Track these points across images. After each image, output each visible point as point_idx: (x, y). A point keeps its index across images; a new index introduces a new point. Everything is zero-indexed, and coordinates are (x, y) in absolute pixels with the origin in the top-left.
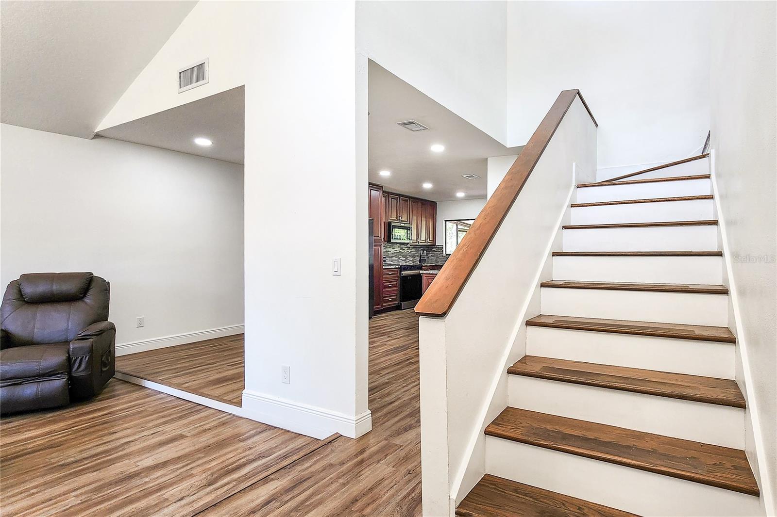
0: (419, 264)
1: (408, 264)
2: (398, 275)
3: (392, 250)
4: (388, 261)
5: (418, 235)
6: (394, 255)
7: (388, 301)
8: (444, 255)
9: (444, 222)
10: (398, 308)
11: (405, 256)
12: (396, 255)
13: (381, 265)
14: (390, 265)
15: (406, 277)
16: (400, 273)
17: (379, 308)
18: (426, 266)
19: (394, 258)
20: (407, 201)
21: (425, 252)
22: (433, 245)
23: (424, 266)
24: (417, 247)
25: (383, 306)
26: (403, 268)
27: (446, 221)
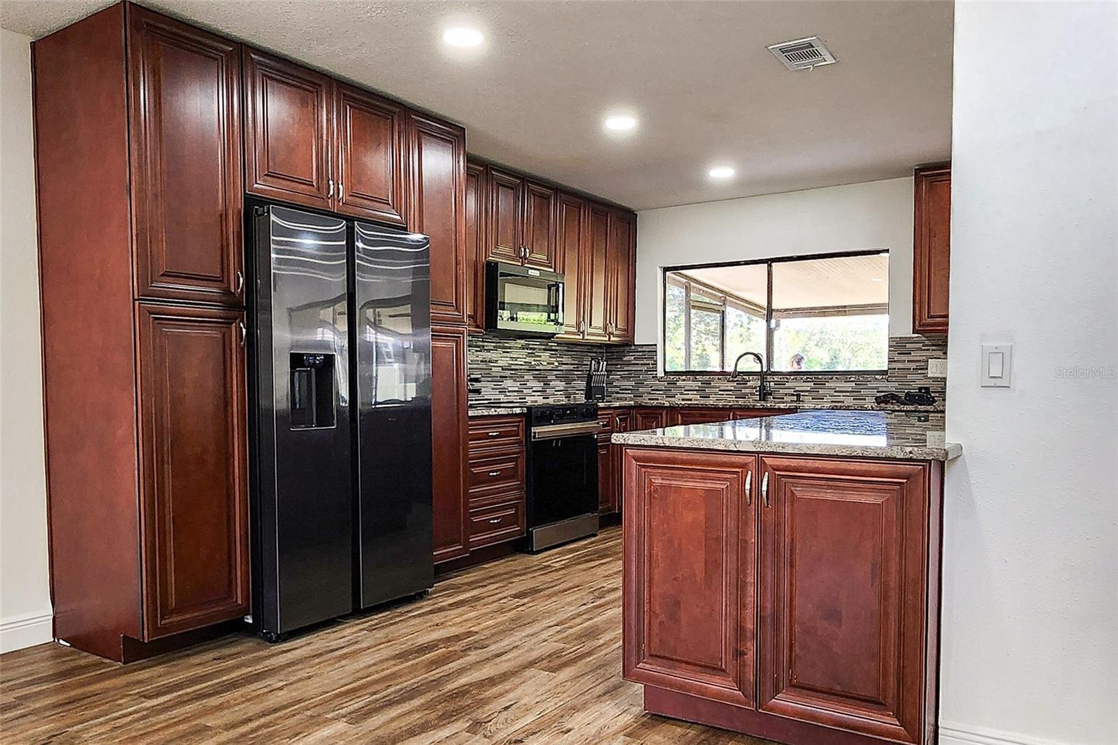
0: (583, 401)
1: (551, 401)
2: (521, 436)
3: (501, 359)
4: (488, 391)
5: (583, 314)
6: (508, 373)
7: (487, 527)
8: (660, 373)
9: (660, 273)
10: (523, 546)
11: (541, 376)
12: (513, 372)
13: (460, 406)
14: (496, 404)
15: (546, 444)
16: (528, 430)
17: (454, 553)
18: (609, 408)
19: (508, 383)
20: (548, 198)
21: (603, 365)
22: (627, 343)
23: (604, 408)
24: (578, 348)
25: (467, 545)
26: (536, 415)
27: (666, 270)
